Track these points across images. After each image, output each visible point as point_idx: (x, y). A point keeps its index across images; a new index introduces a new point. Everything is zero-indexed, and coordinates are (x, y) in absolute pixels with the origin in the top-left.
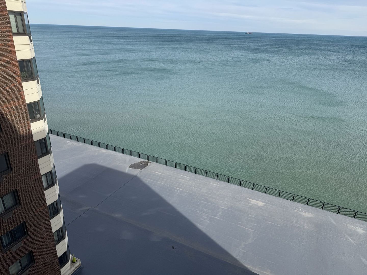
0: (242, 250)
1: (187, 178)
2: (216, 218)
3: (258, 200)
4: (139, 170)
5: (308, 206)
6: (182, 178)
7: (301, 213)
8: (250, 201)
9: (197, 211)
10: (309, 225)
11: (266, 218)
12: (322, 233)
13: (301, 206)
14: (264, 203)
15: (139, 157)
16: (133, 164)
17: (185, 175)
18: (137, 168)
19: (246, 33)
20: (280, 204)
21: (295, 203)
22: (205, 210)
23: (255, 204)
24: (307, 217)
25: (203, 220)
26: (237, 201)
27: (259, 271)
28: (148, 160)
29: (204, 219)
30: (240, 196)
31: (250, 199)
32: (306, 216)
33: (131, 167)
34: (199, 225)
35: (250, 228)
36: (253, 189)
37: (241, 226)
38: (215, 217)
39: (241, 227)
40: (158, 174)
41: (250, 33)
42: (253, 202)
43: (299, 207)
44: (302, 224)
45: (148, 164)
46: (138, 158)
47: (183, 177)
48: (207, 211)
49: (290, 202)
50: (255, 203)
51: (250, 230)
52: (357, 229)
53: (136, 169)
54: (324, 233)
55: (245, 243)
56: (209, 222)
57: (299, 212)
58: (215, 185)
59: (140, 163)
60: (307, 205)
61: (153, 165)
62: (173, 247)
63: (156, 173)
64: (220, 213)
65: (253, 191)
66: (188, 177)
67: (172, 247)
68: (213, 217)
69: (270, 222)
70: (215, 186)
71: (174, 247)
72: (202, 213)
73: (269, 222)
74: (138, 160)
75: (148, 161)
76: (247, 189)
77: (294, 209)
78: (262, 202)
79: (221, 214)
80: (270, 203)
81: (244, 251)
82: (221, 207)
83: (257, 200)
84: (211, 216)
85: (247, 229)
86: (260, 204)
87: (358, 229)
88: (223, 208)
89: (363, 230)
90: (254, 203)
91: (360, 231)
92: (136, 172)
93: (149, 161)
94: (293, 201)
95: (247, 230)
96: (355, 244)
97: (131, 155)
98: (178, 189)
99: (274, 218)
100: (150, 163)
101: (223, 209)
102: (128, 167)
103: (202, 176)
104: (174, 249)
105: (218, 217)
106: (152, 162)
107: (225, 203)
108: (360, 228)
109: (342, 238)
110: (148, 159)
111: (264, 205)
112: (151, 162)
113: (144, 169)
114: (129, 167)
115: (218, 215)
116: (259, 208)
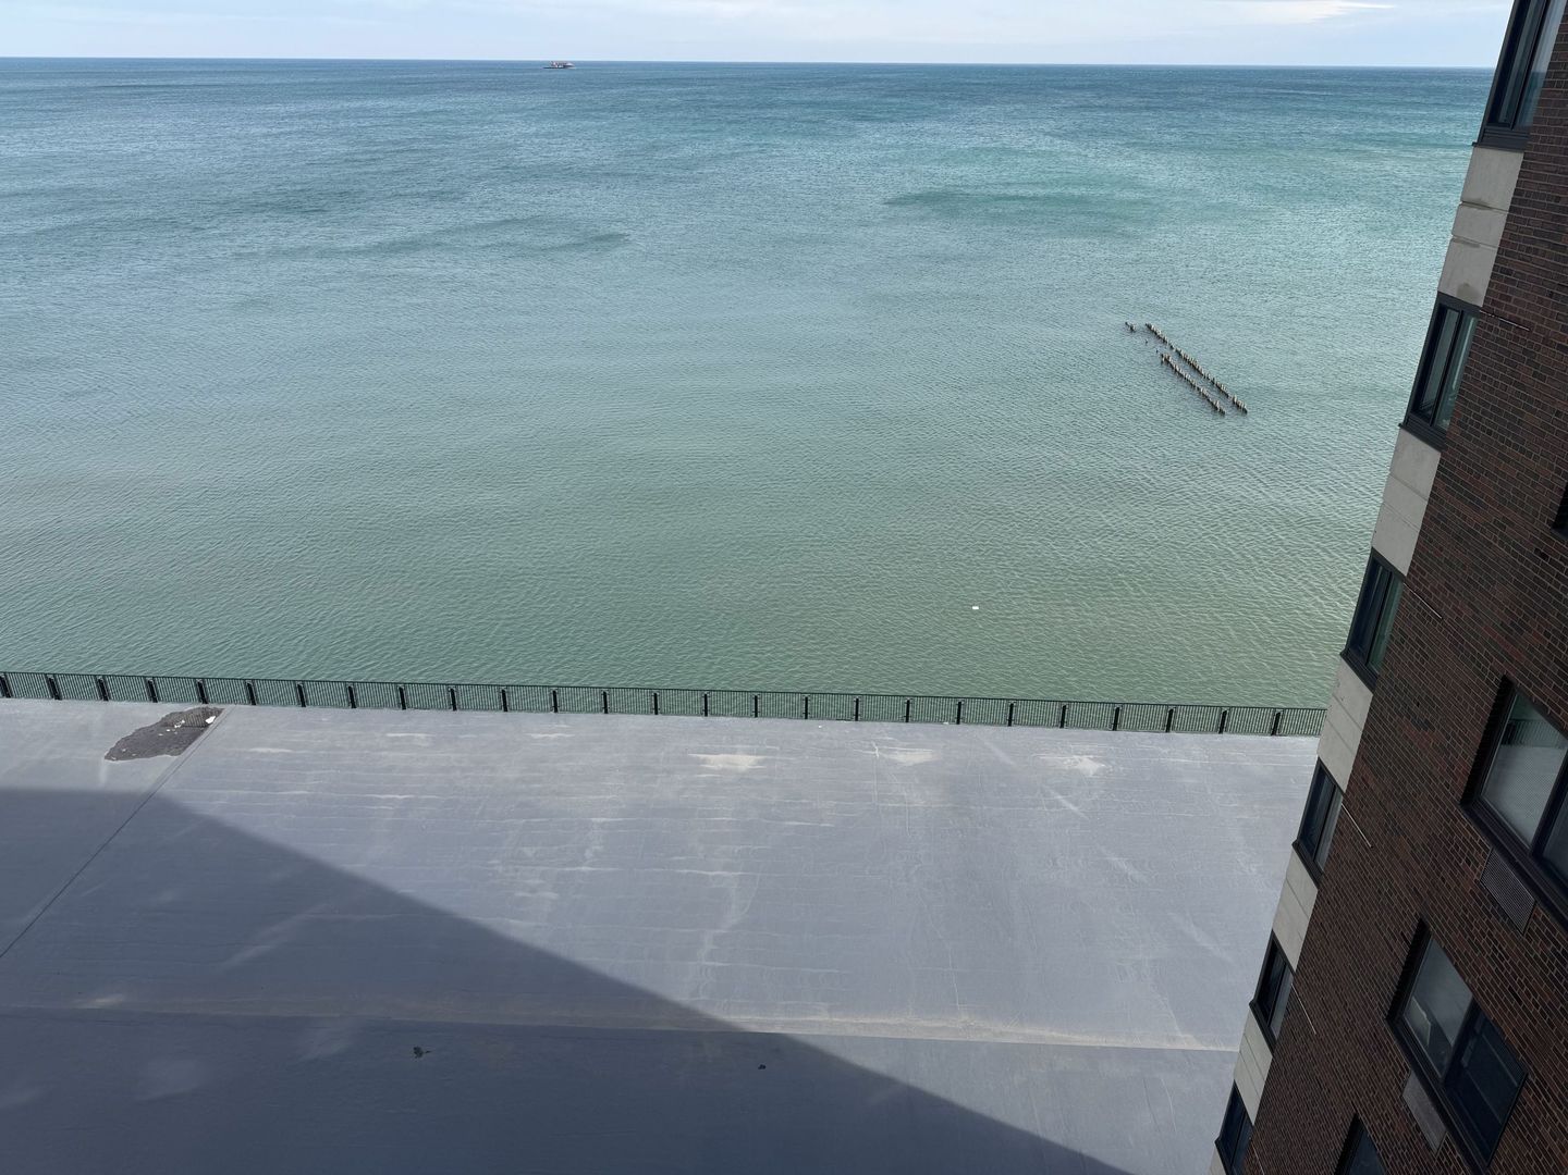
0: (707, 963)
1: (418, 738)
2: (584, 869)
3: (734, 752)
4: (163, 763)
5: (910, 725)
6: (397, 743)
7: (892, 757)
8: (704, 761)
9: (495, 868)
10: (927, 793)
11: (773, 810)
12: (973, 808)
13: (887, 732)
14: (757, 754)
15: (154, 697)
16: (126, 739)
17: (405, 730)
18: (157, 752)
19: (551, 66)
20: (814, 744)
21: (866, 727)
22: (529, 851)
23: (723, 771)
24: (916, 766)
25: (528, 895)
26: (657, 777)
27: (788, 1019)
28: (205, 702)
29: (533, 891)
30: (662, 754)
31: (702, 756)
32: (911, 764)
33: (116, 753)
34: (512, 921)
35: (727, 867)
36: (706, 715)
37: (687, 868)
38: (579, 868)
39: (688, 873)
40: (273, 754)
41: (565, 67)
42: (717, 761)
43: (879, 738)
44: (903, 796)
45: (209, 721)
46: (148, 706)
47: (397, 739)
48: (536, 854)
49: (849, 727)
50: (727, 766)
51: (725, 873)
52: (1076, 763)
53: (147, 756)
54: (979, 808)
55: (718, 931)
56: (553, 896)
57: (885, 756)
58: (553, 736)
59: (166, 723)
60: (907, 721)
61: (233, 722)
62: (418, 1052)
63: (262, 754)
64: (593, 848)
65: (710, 718)
66: (422, 736)
67: (413, 1051)
68: (567, 869)
69: (791, 823)
70: (555, 740)
71: (424, 1049)
72: (517, 871)
73: (789, 820)
74: (149, 714)
75: (205, 706)
76: (682, 717)
77: (867, 747)
78: (750, 753)
79: (598, 847)
80: (778, 748)
81: (718, 964)
82: (593, 819)
83: (728, 753)
84: (559, 869)
85: (710, 873)
86: (745, 762)
87: (1081, 760)
88: (604, 823)
89: (1094, 760)
90: (721, 766)
91: (1089, 766)
92: (150, 773)
93: (211, 706)
94: (857, 719)
95: (714, 878)
96: (1083, 815)
97: (105, 696)
98: (389, 800)
99: (804, 801)
100: (217, 713)
101: (602, 826)
102: (103, 758)
103: (483, 713)
104: (424, 1055)
105: (592, 865)
106: (228, 708)
107: (608, 797)
108: (1085, 758)
109: (1039, 809)
110: (204, 699)
111: (759, 763)
112: (219, 707)
113: (191, 748)
114: (108, 757)
115: (588, 854)
116: (744, 778)
